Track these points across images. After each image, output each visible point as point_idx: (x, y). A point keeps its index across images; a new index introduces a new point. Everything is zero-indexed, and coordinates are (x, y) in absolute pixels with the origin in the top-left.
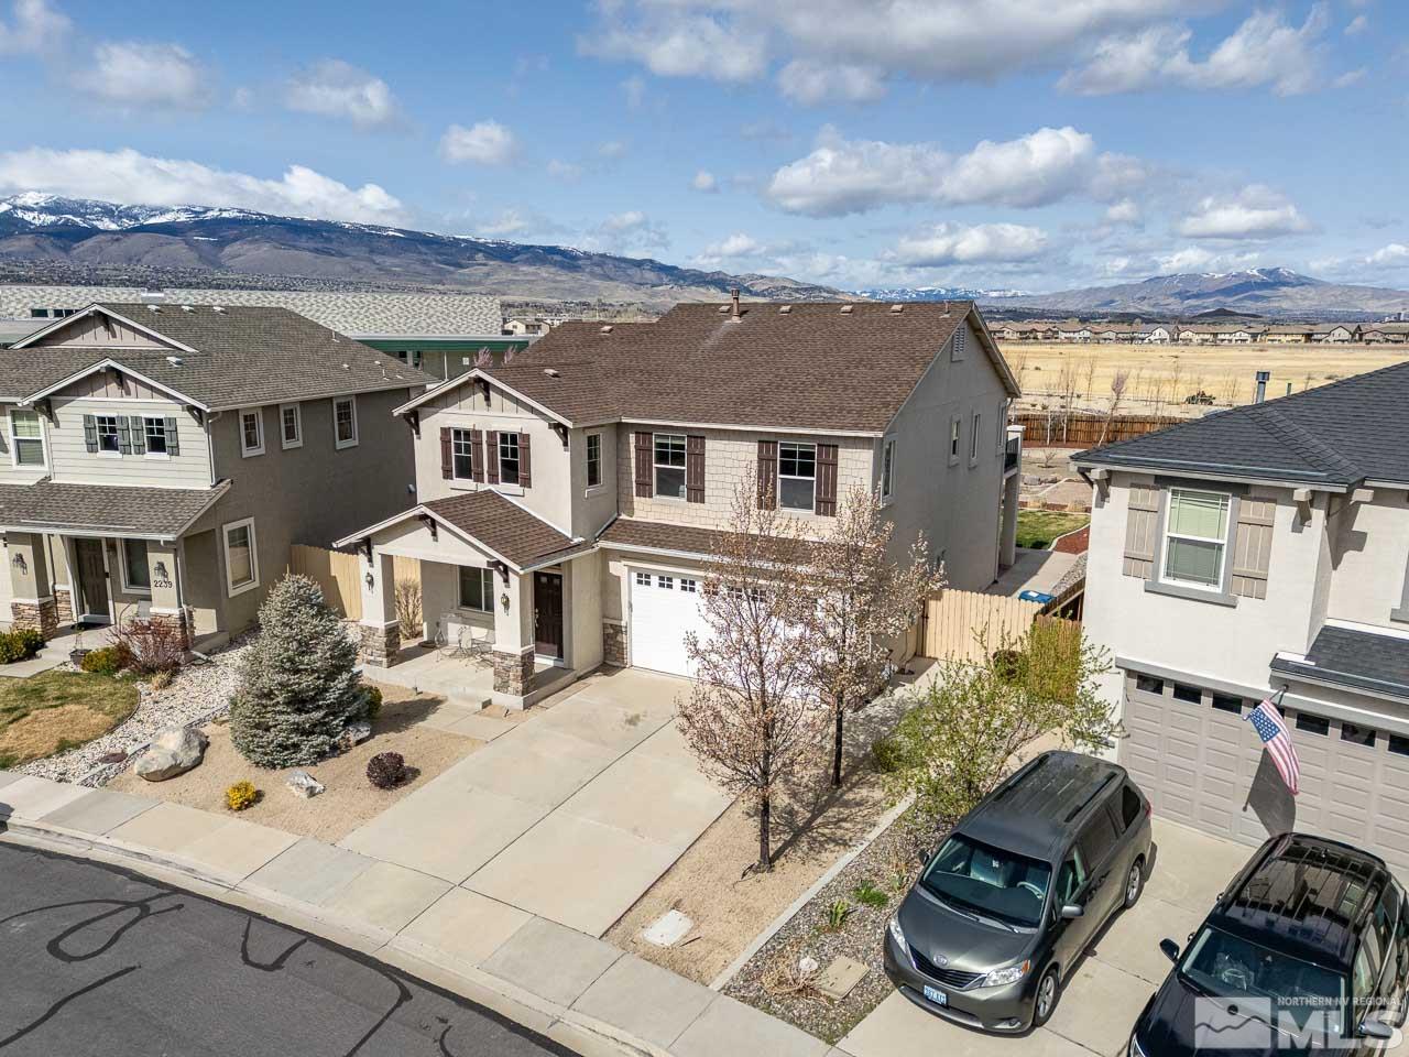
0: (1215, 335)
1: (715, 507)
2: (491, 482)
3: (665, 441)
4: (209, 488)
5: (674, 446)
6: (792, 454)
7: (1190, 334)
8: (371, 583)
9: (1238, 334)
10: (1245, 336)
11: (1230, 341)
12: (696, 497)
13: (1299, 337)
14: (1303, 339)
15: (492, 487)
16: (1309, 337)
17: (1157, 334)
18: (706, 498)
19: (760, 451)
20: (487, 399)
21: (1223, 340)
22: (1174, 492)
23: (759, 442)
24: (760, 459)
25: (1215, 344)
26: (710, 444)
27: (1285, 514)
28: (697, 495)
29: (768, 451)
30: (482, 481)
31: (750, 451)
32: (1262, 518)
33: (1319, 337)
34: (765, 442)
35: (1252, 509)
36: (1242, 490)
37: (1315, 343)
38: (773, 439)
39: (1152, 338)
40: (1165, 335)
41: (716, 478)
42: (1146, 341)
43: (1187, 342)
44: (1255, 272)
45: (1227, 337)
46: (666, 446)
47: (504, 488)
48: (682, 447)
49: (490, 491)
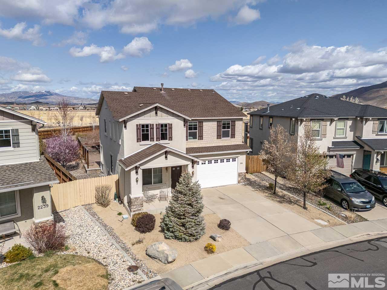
0: (49, 108)
1: (206, 141)
2: (157, 141)
3: (191, 124)
4: (39, 160)
5: (194, 125)
6: (225, 124)
7: (42, 108)
8: (137, 181)
9: (56, 108)
10: (57, 108)
11: (54, 109)
12: (200, 138)
13: (71, 108)
14: (73, 109)
15: (157, 142)
16: (73, 108)
17: (32, 108)
18: (203, 139)
19: (217, 124)
20: (156, 113)
21: (52, 109)
22: (312, 122)
23: (217, 122)
24: (218, 126)
25: (50, 110)
26: (204, 123)
27: (328, 123)
28: (201, 138)
29: (219, 124)
30: (153, 141)
31: (215, 124)
32: (325, 124)
33: (76, 108)
34: (219, 121)
35: (323, 123)
36: (323, 120)
37: (76, 110)
38: (221, 121)
39: (31, 109)
40: (35, 108)
41: (206, 132)
42: (29, 109)
43: (42, 110)
44: (44, 92)
45: (53, 108)
46: (192, 125)
47: (162, 142)
48: (197, 125)
49: (157, 144)
